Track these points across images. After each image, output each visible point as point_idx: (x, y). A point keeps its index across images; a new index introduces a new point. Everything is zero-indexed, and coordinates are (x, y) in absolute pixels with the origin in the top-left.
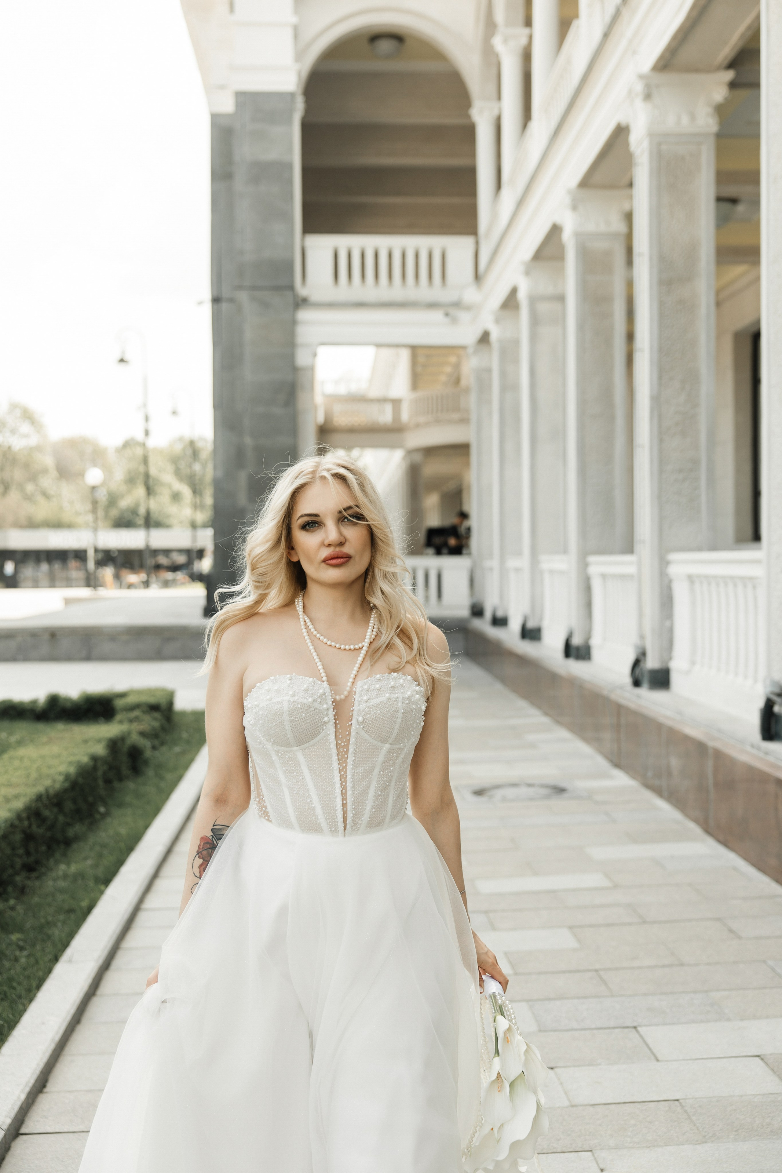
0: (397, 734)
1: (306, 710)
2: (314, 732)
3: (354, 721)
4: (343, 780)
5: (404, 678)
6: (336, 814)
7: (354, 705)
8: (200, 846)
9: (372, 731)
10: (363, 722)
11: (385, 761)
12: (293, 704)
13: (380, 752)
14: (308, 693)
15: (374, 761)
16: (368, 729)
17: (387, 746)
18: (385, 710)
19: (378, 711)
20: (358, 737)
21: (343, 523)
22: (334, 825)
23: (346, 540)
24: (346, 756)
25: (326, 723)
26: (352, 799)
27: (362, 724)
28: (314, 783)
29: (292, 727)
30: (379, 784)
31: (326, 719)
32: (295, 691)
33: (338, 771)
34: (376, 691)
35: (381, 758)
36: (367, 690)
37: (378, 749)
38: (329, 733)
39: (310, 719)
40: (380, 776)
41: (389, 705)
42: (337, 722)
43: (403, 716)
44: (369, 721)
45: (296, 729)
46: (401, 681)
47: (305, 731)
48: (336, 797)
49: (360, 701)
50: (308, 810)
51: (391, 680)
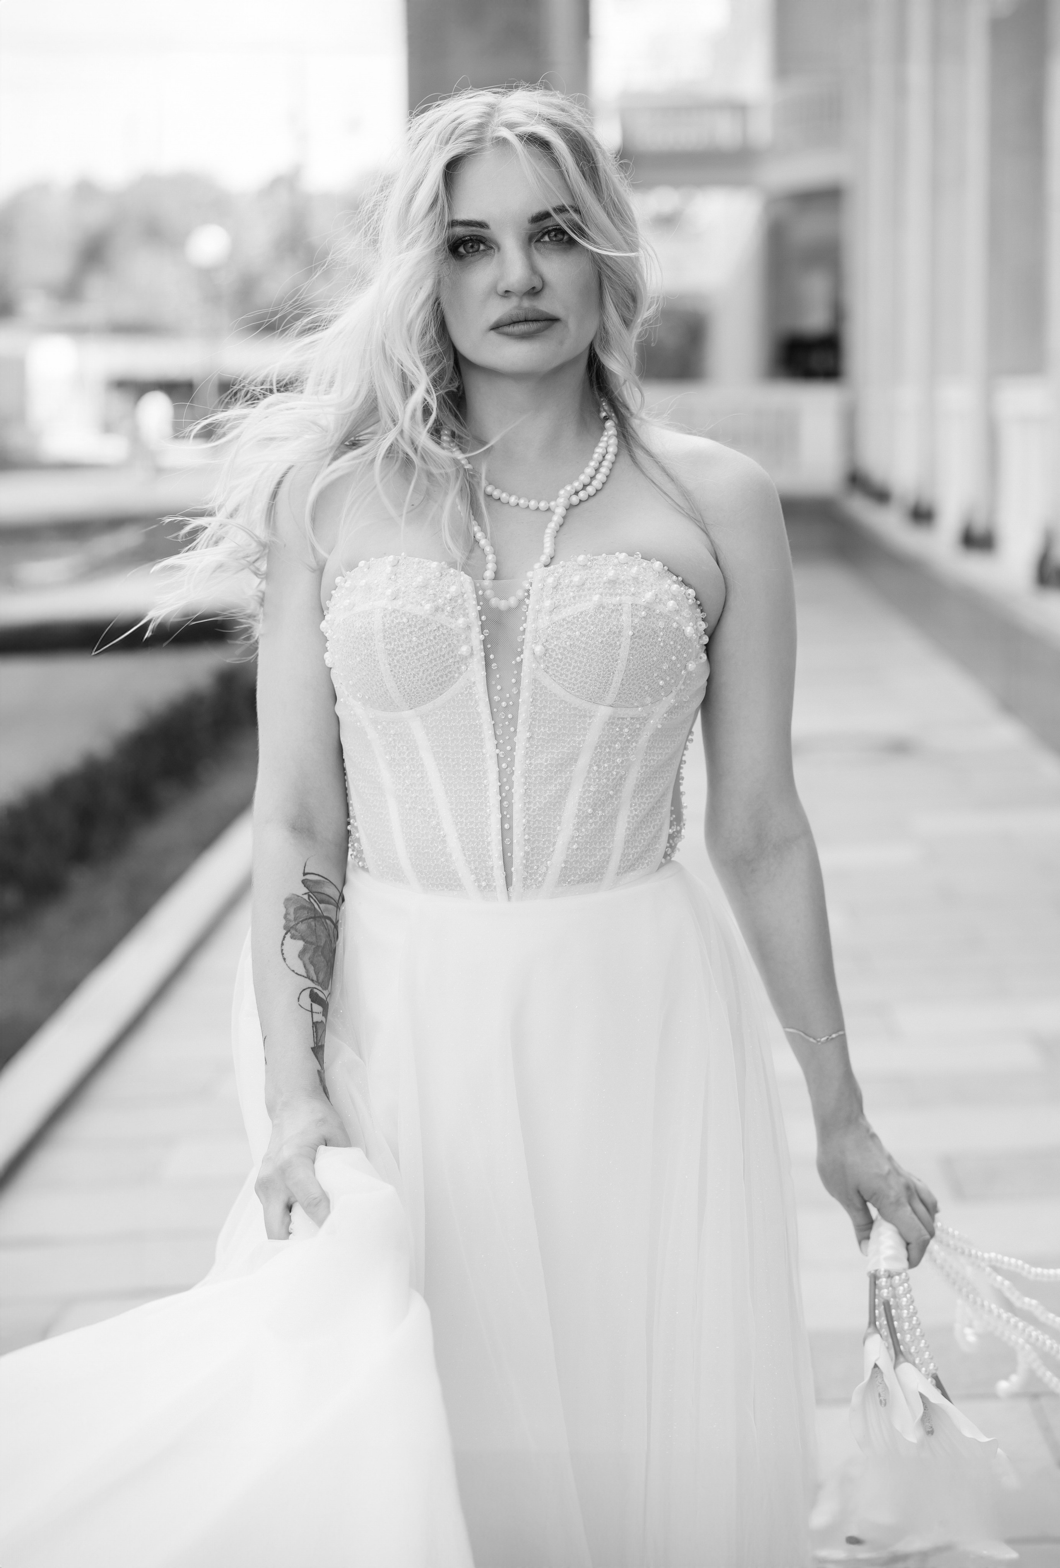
0: (623, 685)
1: (421, 628)
2: (442, 676)
3: (526, 655)
4: (505, 780)
5: (644, 564)
6: (488, 851)
7: (526, 619)
8: (288, 916)
9: (567, 676)
10: (545, 655)
11: (602, 742)
12: (394, 615)
13: (590, 724)
14: (425, 594)
15: (575, 741)
16: (557, 671)
17: (603, 712)
18: (590, 631)
19: (575, 632)
20: (536, 688)
21: (539, 245)
22: (484, 874)
23: (544, 283)
24: (512, 729)
25: (464, 659)
26: (524, 821)
27: (544, 661)
28: (445, 787)
29: (392, 665)
30: (590, 791)
31: (464, 649)
32: (398, 590)
33: (495, 760)
34: (573, 590)
35: (593, 735)
36: (555, 588)
37: (585, 716)
38: (473, 679)
39: (429, 648)
40: (591, 775)
41: (600, 619)
42: (492, 657)
43: (633, 643)
44: (557, 655)
45: (401, 671)
46: (634, 570)
47: (421, 673)
48: (490, 815)
49: (539, 611)
50: (432, 843)
51: (610, 568)
